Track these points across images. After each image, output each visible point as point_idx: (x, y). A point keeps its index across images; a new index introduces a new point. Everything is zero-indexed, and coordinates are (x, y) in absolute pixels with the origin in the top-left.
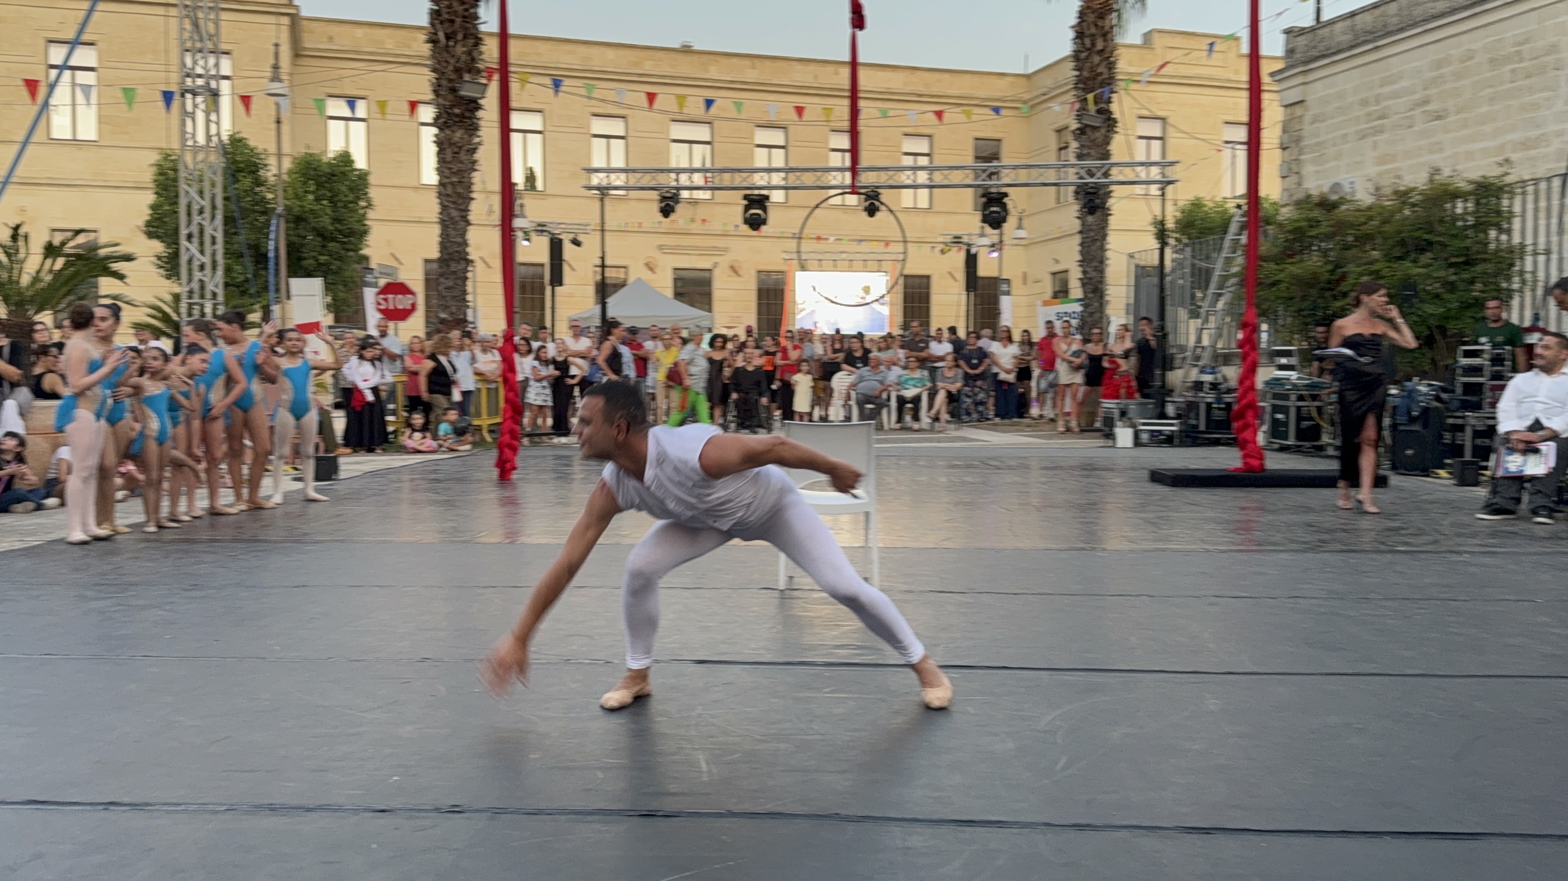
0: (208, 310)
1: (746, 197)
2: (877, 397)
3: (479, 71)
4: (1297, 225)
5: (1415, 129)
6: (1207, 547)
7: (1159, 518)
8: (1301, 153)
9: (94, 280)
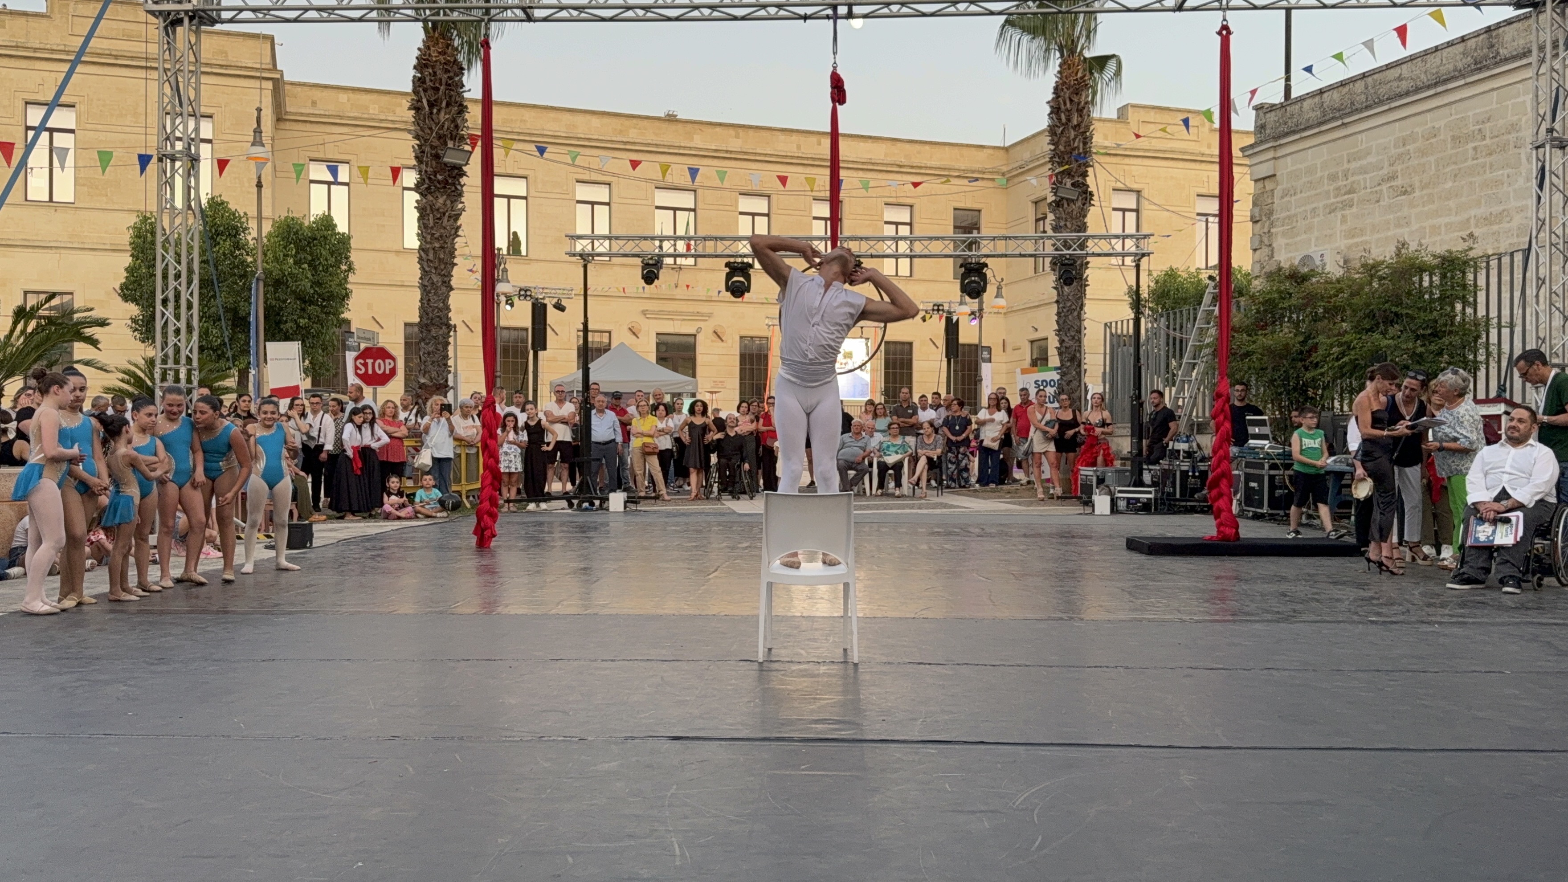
0: (183, 375)
1: (728, 265)
2: (859, 464)
3: (462, 138)
4: (1268, 296)
5: (1381, 203)
6: (1184, 617)
7: (1136, 586)
8: (1272, 225)
9: (66, 345)
